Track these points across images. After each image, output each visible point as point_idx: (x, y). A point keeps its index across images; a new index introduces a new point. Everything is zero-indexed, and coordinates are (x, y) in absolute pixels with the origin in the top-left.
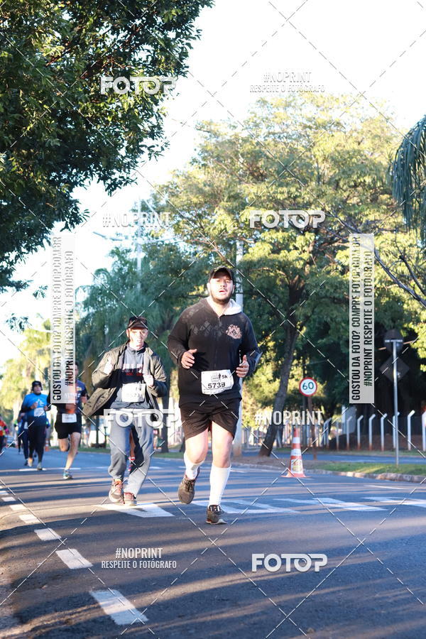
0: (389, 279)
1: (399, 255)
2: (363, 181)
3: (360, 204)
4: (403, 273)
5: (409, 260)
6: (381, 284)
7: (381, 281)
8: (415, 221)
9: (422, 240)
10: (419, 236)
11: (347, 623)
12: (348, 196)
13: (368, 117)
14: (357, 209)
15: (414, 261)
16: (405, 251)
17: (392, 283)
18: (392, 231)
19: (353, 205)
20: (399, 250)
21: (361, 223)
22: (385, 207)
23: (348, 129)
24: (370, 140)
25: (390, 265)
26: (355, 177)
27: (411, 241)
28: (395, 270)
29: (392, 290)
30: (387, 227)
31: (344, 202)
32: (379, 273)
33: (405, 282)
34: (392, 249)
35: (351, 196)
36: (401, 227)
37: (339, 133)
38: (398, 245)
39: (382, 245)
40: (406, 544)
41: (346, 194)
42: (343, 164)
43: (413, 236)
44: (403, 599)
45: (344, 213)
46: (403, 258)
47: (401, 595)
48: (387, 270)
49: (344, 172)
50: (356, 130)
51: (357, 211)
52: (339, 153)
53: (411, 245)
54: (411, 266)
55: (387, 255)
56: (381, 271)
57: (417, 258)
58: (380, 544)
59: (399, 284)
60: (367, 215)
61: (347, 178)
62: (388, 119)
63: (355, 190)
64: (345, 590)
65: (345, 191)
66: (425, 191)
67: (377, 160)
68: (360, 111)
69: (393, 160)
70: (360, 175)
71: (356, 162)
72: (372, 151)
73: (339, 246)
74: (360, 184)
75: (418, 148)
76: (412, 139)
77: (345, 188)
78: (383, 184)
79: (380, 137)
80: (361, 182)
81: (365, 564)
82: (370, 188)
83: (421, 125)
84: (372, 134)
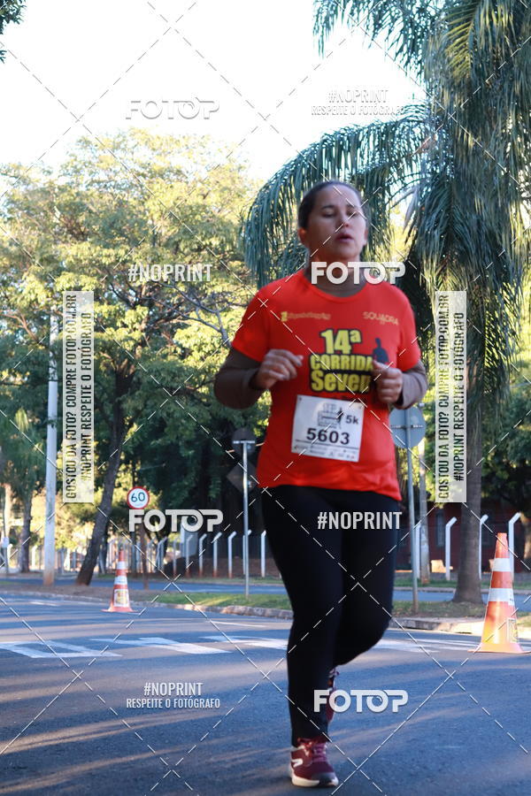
2: (208, 243)
21: (205, 295)
22: (235, 276)
23: (191, 179)
24: (217, 194)
26: (199, 238)
30: (238, 301)
35: (193, 262)
37: (179, 183)
40: (251, 695)
41: (187, 260)
42: (184, 222)
44: (243, 764)
47: (240, 758)
49: (185, 232)
50: (200, 181)
52: (179, 208)
60: (213, 286)
61: (189, 239)
62: (240, 168)
63: (199, 254)
64: (173, 753)
65: (186, 256)
66: (284, 257)
67: (226, 217)
68: (205, 156)
69: (246, 218)
70: (205, 236)
71: (200, 219)
72: (220, 207)
73: (178, 324)
74: (205, 247)
75: (276, 205)
76: (269, 194)
77: (186, 251)
78: (234, 247)
79: (230, 190)
80: (206, 245)
81: (199, 720)
82: (218, 253)
83: (279, 177)
84: (220, 185)
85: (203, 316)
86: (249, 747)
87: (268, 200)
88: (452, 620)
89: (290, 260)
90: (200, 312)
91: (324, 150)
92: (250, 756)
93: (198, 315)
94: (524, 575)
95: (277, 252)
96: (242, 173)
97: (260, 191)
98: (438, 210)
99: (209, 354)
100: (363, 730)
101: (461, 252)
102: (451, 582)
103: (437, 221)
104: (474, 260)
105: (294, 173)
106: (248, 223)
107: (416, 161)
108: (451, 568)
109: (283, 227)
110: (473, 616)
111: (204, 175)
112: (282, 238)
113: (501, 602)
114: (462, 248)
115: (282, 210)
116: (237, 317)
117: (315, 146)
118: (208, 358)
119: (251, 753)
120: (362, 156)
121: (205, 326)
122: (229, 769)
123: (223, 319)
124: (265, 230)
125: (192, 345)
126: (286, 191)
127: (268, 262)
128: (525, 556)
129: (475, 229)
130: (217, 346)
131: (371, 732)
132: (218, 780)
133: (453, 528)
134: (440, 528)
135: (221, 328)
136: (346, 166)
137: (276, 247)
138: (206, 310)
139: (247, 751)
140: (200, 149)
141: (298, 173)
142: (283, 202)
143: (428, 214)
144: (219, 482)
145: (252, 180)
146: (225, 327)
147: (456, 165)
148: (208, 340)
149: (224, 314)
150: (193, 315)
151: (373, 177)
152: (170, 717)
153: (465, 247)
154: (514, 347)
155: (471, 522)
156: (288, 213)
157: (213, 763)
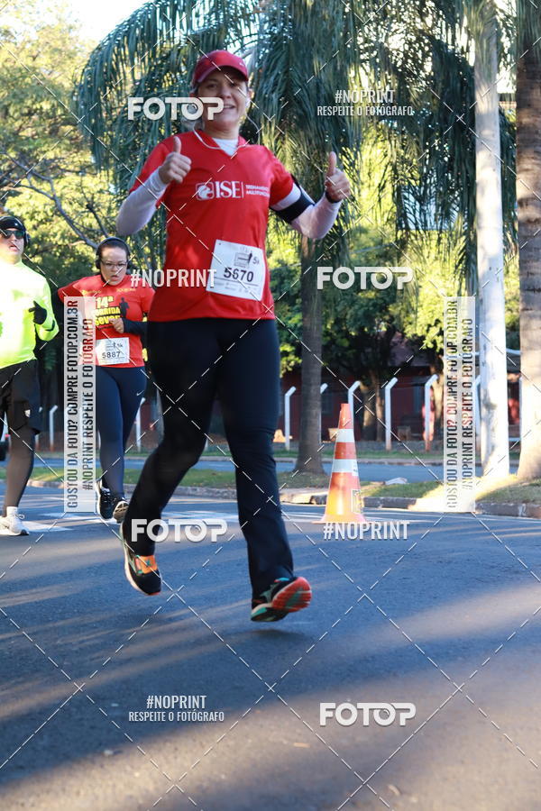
0: (74, 233)
1: (86, 203)
2: (39, 107)
3: (36, 137)
4: (91, 226)
5: (99, 210)
6: (64, 241)
7: (63, 237)
8: (107, 160)
9: (116, 184)
10: (111, 178)
11: (21, 679)
12: (21, 127)
13: (45, 25)
14: (32, 144)
15: (104, 212)
16: (93, 198)
17: (77, 240)
18: (77, 173)
19: (27, 138)
20: (85, 197)
21: (37, 162)
22: (68, 142)
23: (19, 39)
24: (48, 56)
25: (74, 217)
26: (29, 102)
27: (101, 186)
28: (81, 223)
29: (78, 248)
30: (71, 167)
31: (16, 134)
32: (60, 226)
33: (94, 238)
34: (78, 195)
35: (24, 126)
36: (89, 167)
37: (8, 44)
38: (85, 190)
39: (65, 191)
40: (96, 573)
41: (17, 124)
42: (13, 85)
43: (104, 179)
44: (90, 646)
45: (15, 149)
46: (90, 208)
47: (88, 640)
48: (70, 222)
49: (15, 96)
50: (29, 42)
51: (31, 147)
52: (8, 71)
53: (101, 191)
54: (100, 218)
55: (71, 204)
56: (64, 223)
57: (110, 209)
58: (62, 574)
59: (85, 241)
60: (45, 152)
61: (19, 103)
62: (71, 28)
63: (30, 118)
64: (18, 637)
65: (16, 120)
66: (119, 122)
67: (57, 80)
68: (34, 16)
69: (79, 80)
70: (36, 100)
71: (30, 82)
72: (51, 69)
73: (9, 191)
74: (35, 111)
75: (109, 67)
76: (102, 56)
77: (16, 115)
78: (66, 112)
79: (60, 51)
80: (37, 109)
81: (43, 601)
82: (49, 118)
83: (113, 38)
84: (50, 47)
85: (35, 184)
86: (95, 628)
87: (102, 62)
88: (293, 491)
89: (125, 125)
90: (32, 179)
91: (158, 10)
92: (96, 638)
93: (30, 182)
94: (364, 443)
95: (111, 116)
96: (73, 34)
97: (93, 52)
98: (276, 72)
99: (41, 222)
100: (211, 607)
101: (300, 116)
102: (290, 452)
103: (275, 84)
104: (313, 124)
105: (127, 34)
106: (81, 87)
107: (254, 21)
108: (291, 437)
109: (118, 91)
110: (315, 486)
111: (34, 36)
112: (116, 101)
113: (345, 474)
114: (300, 112)
115: (115, 72)
116: (70, 184)
117: (149, 5)
118: (41, 226)
119: (99, 634)
120: (197, 15)
121: (37, 194)
122: (76, 652)
123: (55, 186)
124: (98, 94)
125: (24, 213)
126: (119, 53)
127: (102, 126)
128: (365, 424)
129: (314, 92)
130: (50, 214)
131: (219, 609)
132: (65, 663)
133: (292, 398)
134: (280, 397)
135: (54, 196)
136: (181, 27)
137: (110, 110)
138: (38, 177)
139: (94, 633)
140: (29, 8)
141: (131, 34)
142: (117, 64)
143: (266, 77)
144: (54, 354)
145: (84, 41)
146: (58, 194)
147: (294, 25)
148: (40, 208)
149: (57, 180)
150: (25, 182)
151: (209, 38)
152: (14, 599)
153: (304, 111)
154: (353, 212)
155: (312, 391)
156: (122, 75)
157: (61, 646)
